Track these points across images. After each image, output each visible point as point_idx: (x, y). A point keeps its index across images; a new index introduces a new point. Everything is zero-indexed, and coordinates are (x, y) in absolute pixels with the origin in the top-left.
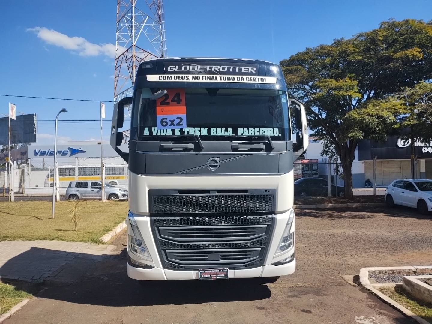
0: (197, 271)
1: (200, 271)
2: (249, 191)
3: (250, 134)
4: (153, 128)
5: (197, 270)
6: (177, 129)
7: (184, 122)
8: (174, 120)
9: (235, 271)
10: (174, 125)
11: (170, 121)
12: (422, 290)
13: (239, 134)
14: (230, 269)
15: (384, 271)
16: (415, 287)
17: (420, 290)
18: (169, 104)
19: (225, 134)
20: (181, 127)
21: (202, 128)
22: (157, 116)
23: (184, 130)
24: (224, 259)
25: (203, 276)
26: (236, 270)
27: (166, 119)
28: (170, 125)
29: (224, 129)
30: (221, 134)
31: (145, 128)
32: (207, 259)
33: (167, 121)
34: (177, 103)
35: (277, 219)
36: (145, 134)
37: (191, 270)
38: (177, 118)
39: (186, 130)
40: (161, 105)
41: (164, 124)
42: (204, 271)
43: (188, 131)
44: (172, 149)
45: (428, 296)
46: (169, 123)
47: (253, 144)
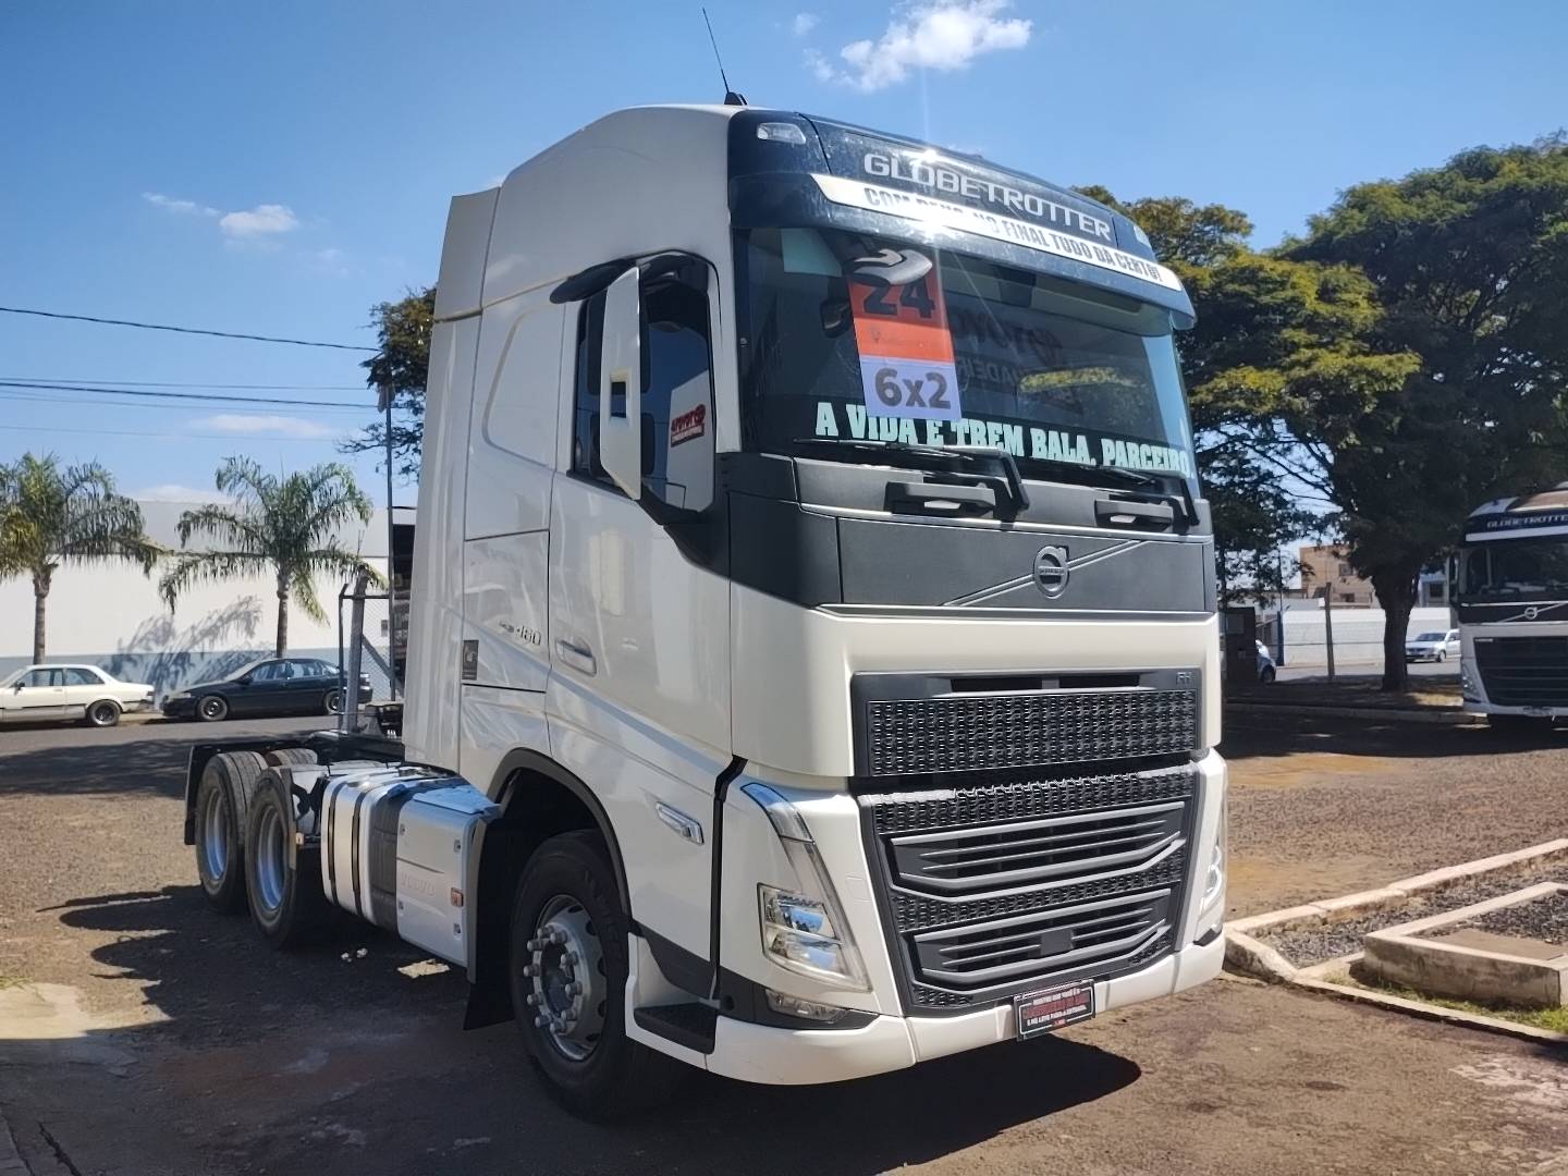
0: (1008, 1007)
1: (1020, 1003)
2: (1142, 677)
3: (1131, 466)
4: (851, 409)
5: (1010, 1001)
6: (932, 423)
7: (952, 394)
8: (919, 384)
9: (1109, 985)
10: (922, 404)
11: (907, 382)
12: (1459, 966)
13: (1107, 463)
14: (1097, 979)
15: (1266, 929)
16: (1429, 962)
17: (1451, 967)
18: (894, 313)
19: (1070, 457)
20: (945, 414)
21: (1007, 427)
22: (863, 359)
23: (953, 429)
24: (1080, 945)
25: (1029, 1024)
26: (1111, 981)
27: (893, 373)
28: (910, 403)
29: (1065, 436)
30: (1059, 458)
31: (820, 404)
32: (1037, 950)
33: (898, 381)
34: (922, 315)
35: (1205, 777)
36: (820, 431)
37: (990, 1006)
38: (931, 377)
39: (960, 426)
40: (866, 311)
41: (890, 393)
42: (1031, 1000)
43: (966, 435)
44: (927, 504)
45: (1490, 978)
46: (906, 394)
47: (1144, 500)
